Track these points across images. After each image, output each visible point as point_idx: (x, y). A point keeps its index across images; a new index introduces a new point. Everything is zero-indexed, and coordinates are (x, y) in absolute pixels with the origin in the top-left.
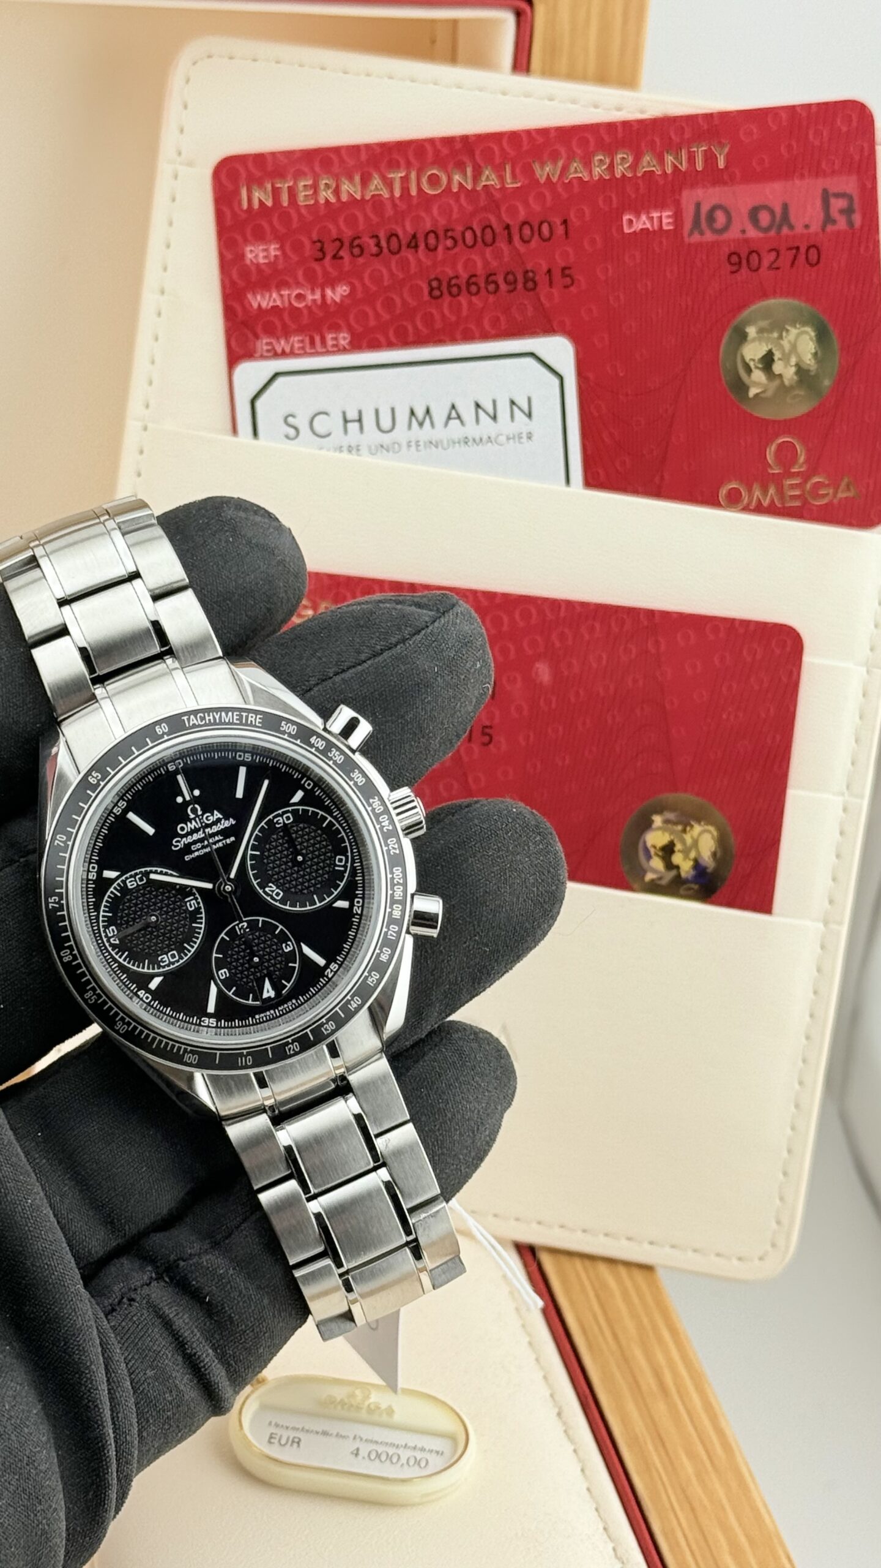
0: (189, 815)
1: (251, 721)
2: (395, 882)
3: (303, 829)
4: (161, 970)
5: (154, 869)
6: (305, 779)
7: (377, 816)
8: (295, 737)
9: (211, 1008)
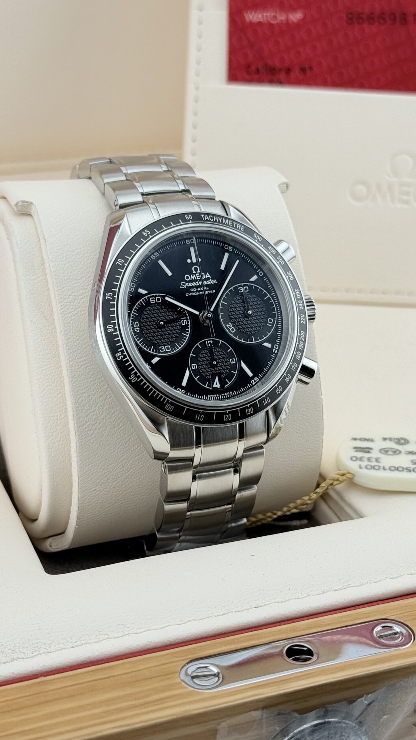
0: (192, 271)
1: (239, 227)
2: (301, 339)
3: (253, 297)
4: (160, 354)
6: (259, 270)
7: (297, 299)
8: (261, 243)
9: (184, 383)
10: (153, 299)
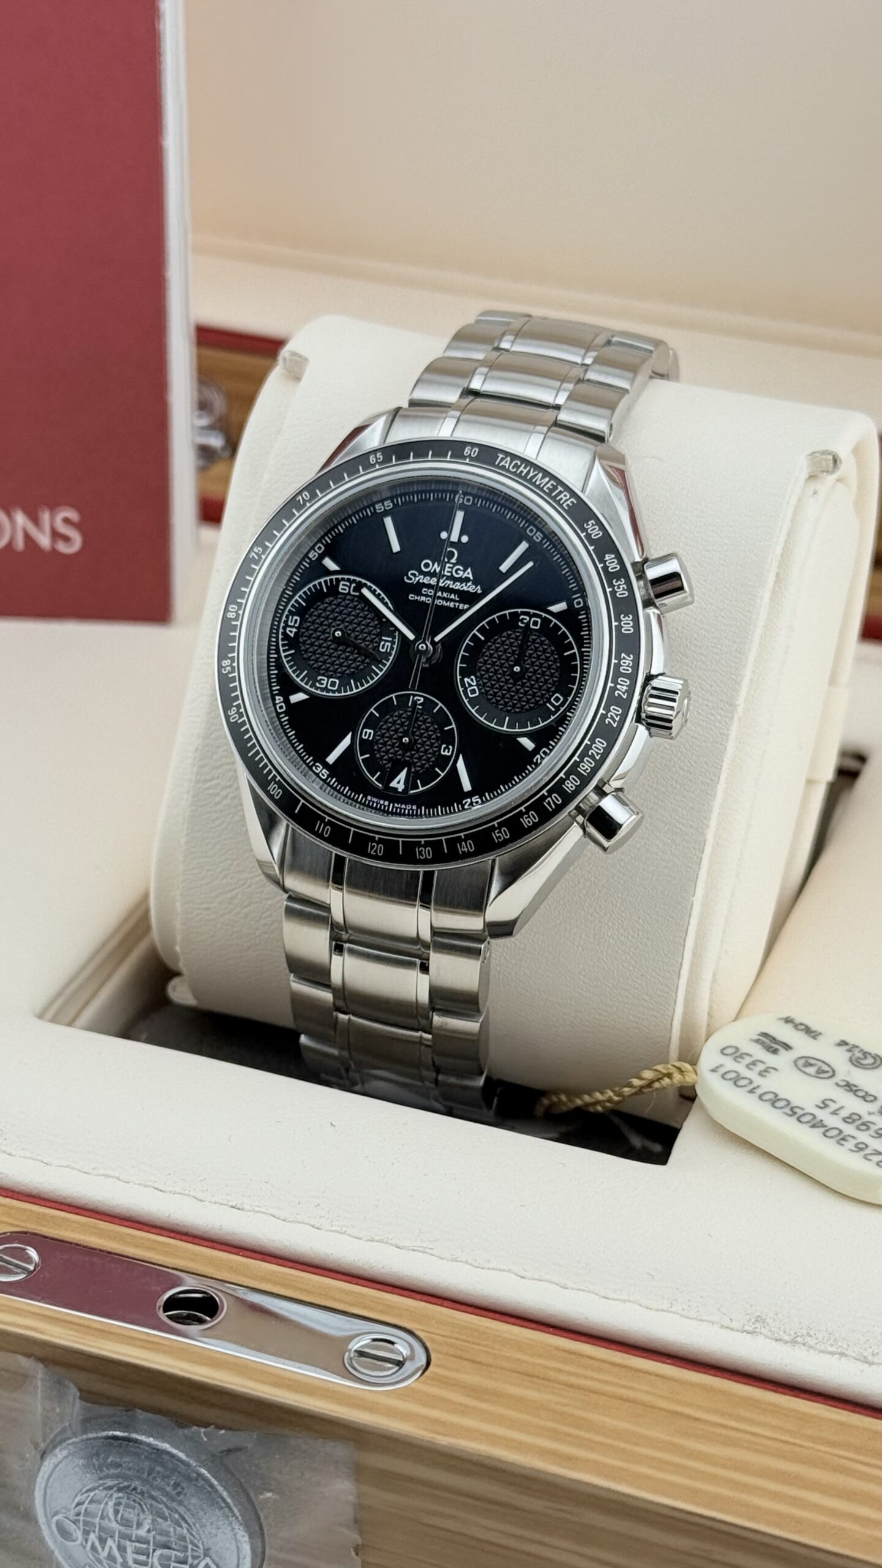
0: (441, 556)
1: (561, 499)
2: (590, 754)
3: (542, 643)
4: (313, 690)
5: (369, 584)
6: (578, 595)
7: (618, 674)
8: (592, 542)
9: (331, 759)
10: (346, 585)
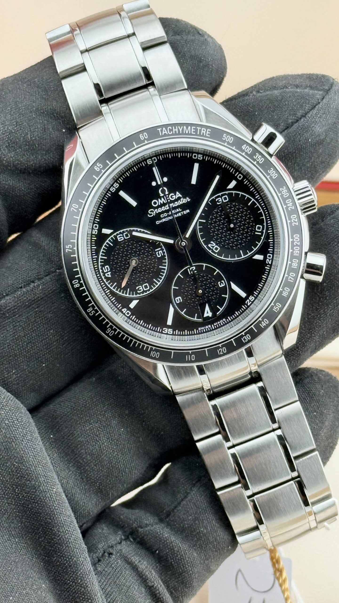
0: (159, 194)
1: (203, 133)
2: (295, 244)
3: (235, 206)
4: (138, 295)
5: (135, 229)
6: (238, 173)
7: (284, 200)
8: (232, 145)
9: (169, 322)
10: (121, 236)
